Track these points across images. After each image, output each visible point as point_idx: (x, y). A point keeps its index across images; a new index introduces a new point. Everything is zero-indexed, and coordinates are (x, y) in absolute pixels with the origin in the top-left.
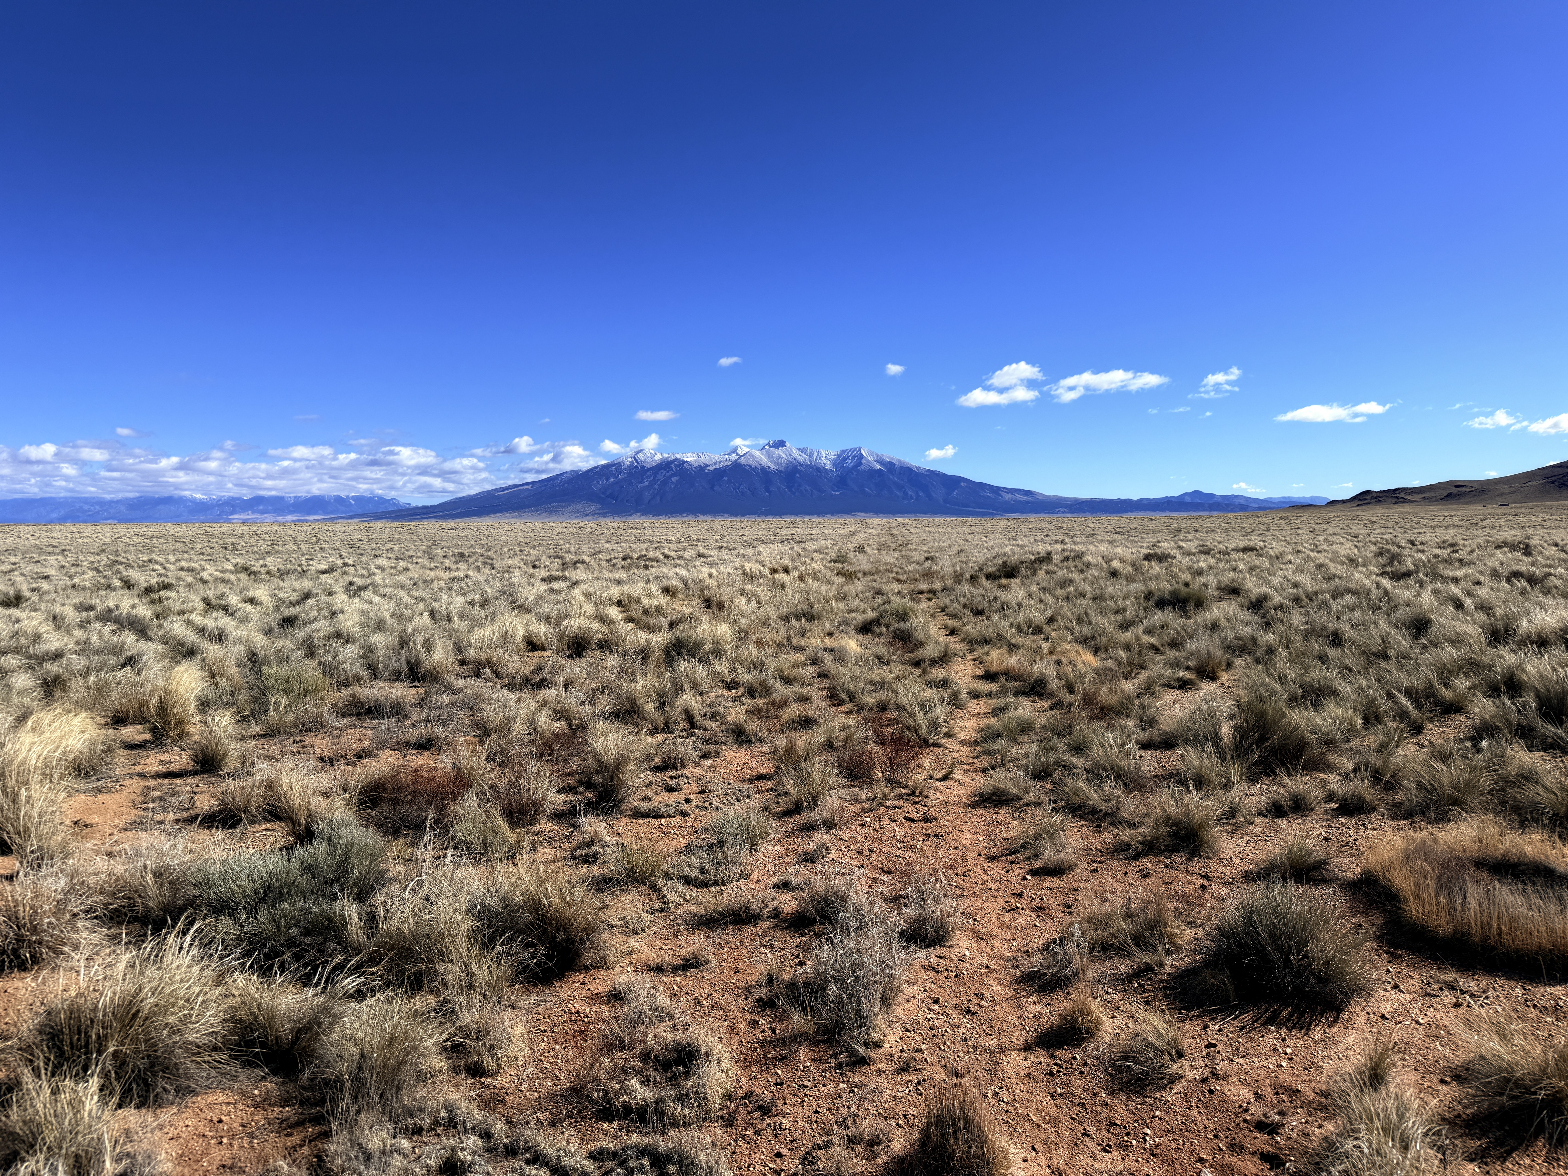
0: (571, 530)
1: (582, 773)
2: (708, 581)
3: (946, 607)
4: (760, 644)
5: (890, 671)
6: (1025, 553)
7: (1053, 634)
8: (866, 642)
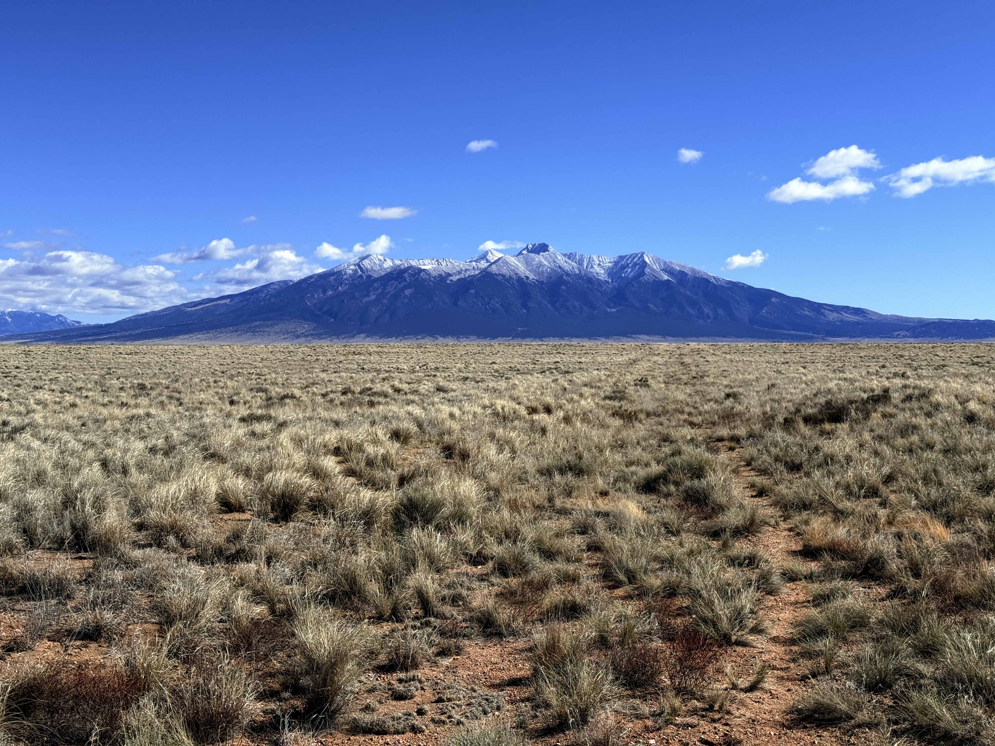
0: (278, 355)
1: (287, 673)
2: (449, 423)
3: (752, 459)
4: (514, 506)
5: (681, 544)
6: (855, 390)
7: (892, 497)
8: (650, 504)
